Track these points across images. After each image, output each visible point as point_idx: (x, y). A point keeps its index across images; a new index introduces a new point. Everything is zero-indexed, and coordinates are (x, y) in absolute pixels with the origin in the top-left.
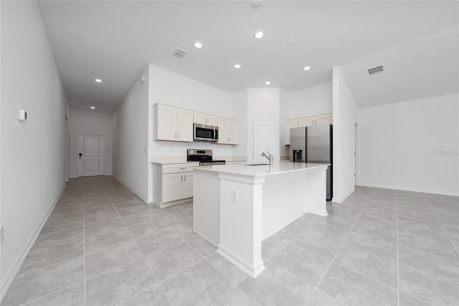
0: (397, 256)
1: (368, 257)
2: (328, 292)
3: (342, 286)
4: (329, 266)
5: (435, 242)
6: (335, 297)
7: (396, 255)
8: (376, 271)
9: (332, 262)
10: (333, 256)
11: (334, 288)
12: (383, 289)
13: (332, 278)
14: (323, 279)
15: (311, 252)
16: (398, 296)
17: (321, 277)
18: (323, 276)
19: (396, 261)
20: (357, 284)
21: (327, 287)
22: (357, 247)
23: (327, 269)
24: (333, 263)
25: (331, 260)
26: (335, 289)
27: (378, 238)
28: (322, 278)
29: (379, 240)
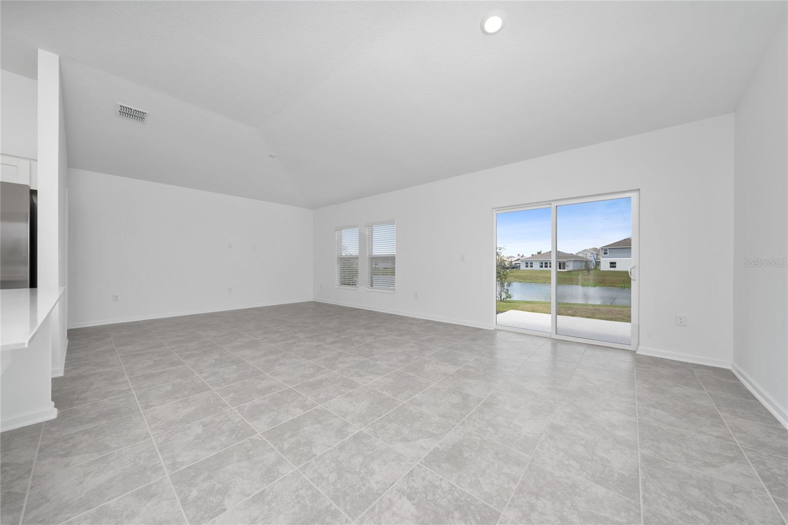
0: (225, 402)
1: (203, 426)
2: (211, 515)
3: (216, 488)
4: (172, 485)
5: (235, 367)
6: (225, 510)
7: (223, 402)
8: (226, 434)
9: (167, 475)
10: (159, 465)
11: (213, 501)
12: (249, 445)
13: (194, 493)
14: (185, 511)
15: (109, 500)
16: (265, 439)
17: (180, 511)
18: (181, 506)
19: (230, 408)
20: (228, 467)
21: (203, 513)
22: (177, 426)
23: (175, 492)
24: (170, 476)
25: (163, 475)
26: (215, 501)
27: (187, 396)
28: (182, 511)
29: (191, 397)
